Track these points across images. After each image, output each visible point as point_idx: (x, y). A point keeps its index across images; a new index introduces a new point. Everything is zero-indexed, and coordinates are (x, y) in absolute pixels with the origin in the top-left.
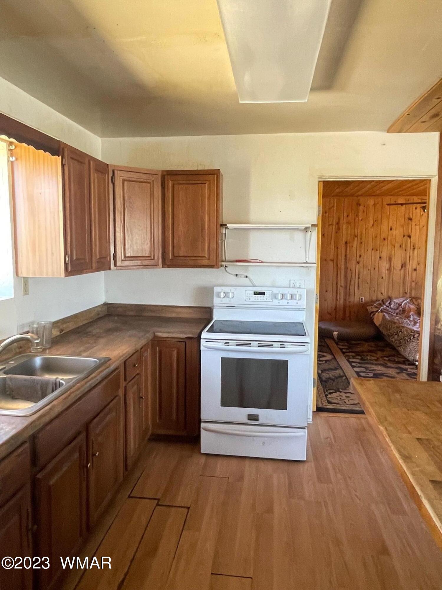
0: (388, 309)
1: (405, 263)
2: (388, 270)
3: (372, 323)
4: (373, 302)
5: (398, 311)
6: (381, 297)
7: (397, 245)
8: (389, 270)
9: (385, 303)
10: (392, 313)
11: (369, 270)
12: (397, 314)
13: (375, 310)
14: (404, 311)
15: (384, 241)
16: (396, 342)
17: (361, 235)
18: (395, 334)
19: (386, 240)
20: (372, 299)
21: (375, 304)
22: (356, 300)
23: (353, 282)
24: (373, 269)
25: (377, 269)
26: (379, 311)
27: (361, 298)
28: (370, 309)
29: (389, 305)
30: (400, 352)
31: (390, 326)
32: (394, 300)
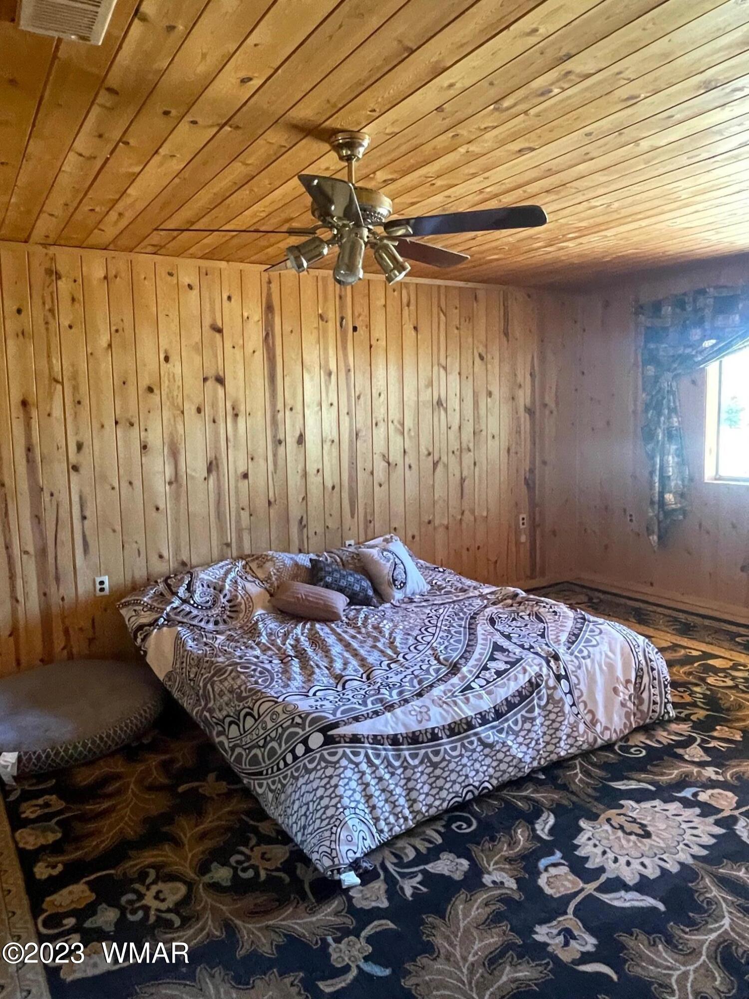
0: (187, 608)
1: (216, 458)
2: (170, 483)
3: (138, 659)
4: (136, 588)
5: (216, 611)
6: (160, 568)
7: (190, 409)
8: (175, 481)
9: (174, 590)
10: (202, 624)
11: (113, 488)
12: (216, 623)
13: (146, 618)
14: (234, 607)
15: (151, 395)
16: (238, 750)
17: (74, 377)
18: (230, 723)
19: (156, 391)
20: (133, 577)
21: (145, 599)
22: (84, 587)
23: (64, 535)
24: (125, 485)
25: (137, 483)
26: (162, 620)
27: (98, 580)
28: (132, 617)
29: (187, 595)
30: (260, 799)
31: (205, 686)
32: (202, 575)
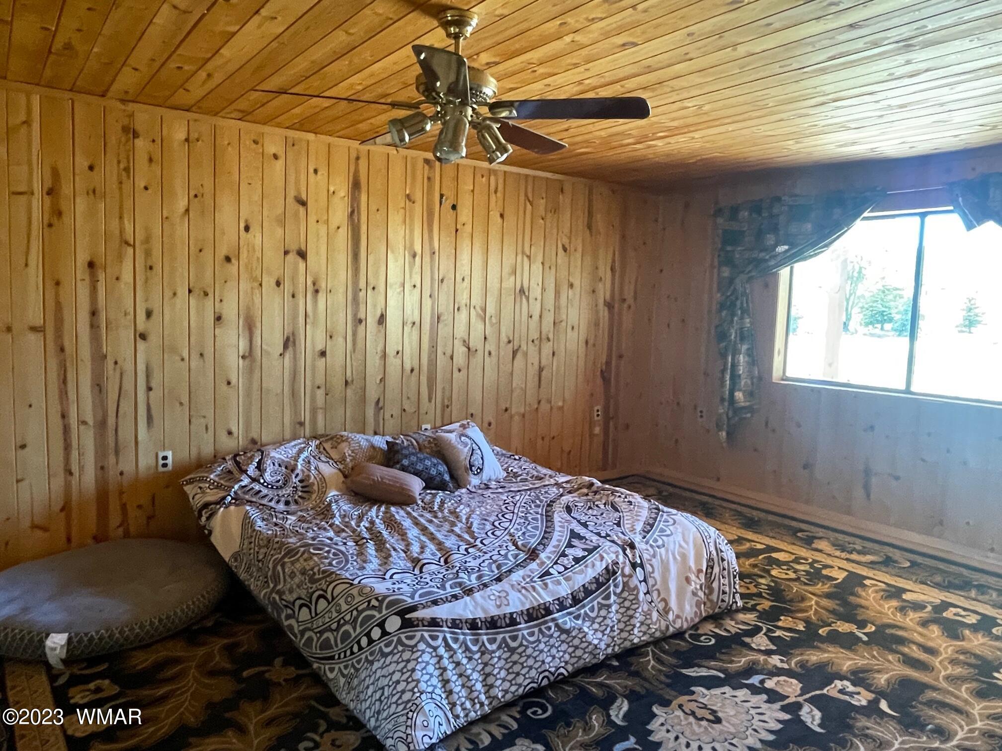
0: (257, 487)
1: (293, 334)
2: (243, 357)
3: (203, 538)
4: (201, 465)
5: (288, 490)
6: (228, 444)
7: (269, 282)
8: (248, 356)
9: (244, 468)
10: (272, 504)
11: (183, 360)
12: (287, 503)
13: (212, 496)
14: (306, 487)
15: (228, 265)
16: (308, 634)
17: (147, 240)
18: (301, 606)
19: (233, 261)
20: (199, 454)
21: (212, 476)
22: (146, 461)
23: (126, 407)
24: (195, 356)
25: (209, 355)
26: (229, 498)
27: (161, 455)
28: (197, 495)
29: (258, 473)
30: (331, 685)
31: (275, 567)
32: (273, 454)
